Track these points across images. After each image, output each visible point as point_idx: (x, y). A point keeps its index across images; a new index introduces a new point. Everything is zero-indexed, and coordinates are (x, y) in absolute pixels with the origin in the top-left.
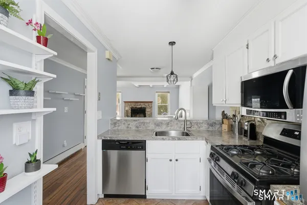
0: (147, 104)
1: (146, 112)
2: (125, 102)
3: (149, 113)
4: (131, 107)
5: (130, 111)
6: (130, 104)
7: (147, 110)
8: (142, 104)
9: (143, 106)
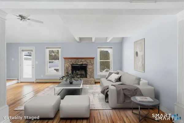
0: (88, 61)
1: (88, 69)
2: (65, 58)
3: (91, 70)
4: (71, 63)
5: (70, 68)
6: (70, 60)
7: (89, 67)
8: (83, 60)
9: (84, 63)
